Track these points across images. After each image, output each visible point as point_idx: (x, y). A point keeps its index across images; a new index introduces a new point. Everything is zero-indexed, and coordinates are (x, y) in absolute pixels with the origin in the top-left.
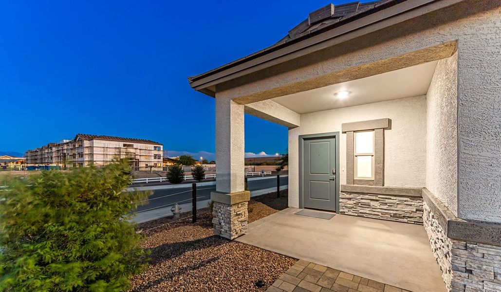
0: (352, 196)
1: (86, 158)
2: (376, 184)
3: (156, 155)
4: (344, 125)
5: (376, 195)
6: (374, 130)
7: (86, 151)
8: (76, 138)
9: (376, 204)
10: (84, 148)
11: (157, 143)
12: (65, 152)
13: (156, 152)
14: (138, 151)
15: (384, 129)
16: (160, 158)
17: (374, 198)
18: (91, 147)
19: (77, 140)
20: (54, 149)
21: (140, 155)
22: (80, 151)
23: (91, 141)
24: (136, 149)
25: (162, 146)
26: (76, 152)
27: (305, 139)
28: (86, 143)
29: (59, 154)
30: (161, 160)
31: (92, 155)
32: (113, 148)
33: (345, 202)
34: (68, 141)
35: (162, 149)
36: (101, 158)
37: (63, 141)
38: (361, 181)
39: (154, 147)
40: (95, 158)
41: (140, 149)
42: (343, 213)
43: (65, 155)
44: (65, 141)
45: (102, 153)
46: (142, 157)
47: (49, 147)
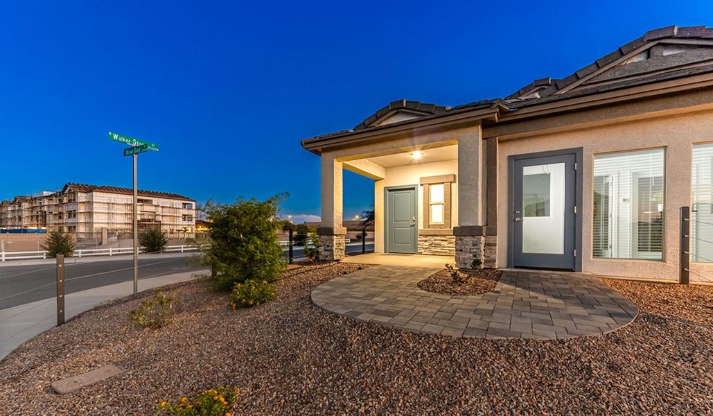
0: (427, 238)
1: (82, 219)
2: (446, 227)
3: (185, 215)
4: (421, 178)
5: (445, 236)
6: (443, 183)
7: (82, 209)
8: (65, 188)
9: (445, 243)
10: (77, 203)
11: (187, 199)
12: (46, 209)
13: (186, 212)
14: (160, 209)
15: (451, 182)
16: (191, 221)
17: (443, 238)
18: (89, 203)
19: (67, 192)
20: (25, 205)
21: (162, 216)
22: (71, 208)
23: (89, 194)
24: (156, 206)
25: (194, 203)
26: (65, 209)
27: (389, 191)
28: (82, 197)
29: (35, 213)
30: (194, 222)
31: (90, 214)
32: (122, 204)
33: (422, 244)
34: (50, 193)
35: (194, 207)
36: (104, 218)
37: (43, 194)
38: (434, 226)
39: (183, 204)
40: (96, 218)
41: (162, 207)
42: (421, 253)
43: (44, 215)
44: (45, 193)
45: (107, 211)
46: (165, 219)
47: (17, 202)
